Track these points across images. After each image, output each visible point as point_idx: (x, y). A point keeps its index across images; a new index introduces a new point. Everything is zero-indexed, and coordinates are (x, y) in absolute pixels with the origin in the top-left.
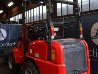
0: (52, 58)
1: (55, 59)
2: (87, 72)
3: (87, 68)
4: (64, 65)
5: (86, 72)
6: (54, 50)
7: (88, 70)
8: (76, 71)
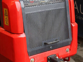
0: (5, 24)
1: (8, 24)
2: (71, 45)
3: (70, 39)
4: (23, 36)
5: (69, 46)
6: (7, 10)
7: (72, 42)
8: (47, 46)
